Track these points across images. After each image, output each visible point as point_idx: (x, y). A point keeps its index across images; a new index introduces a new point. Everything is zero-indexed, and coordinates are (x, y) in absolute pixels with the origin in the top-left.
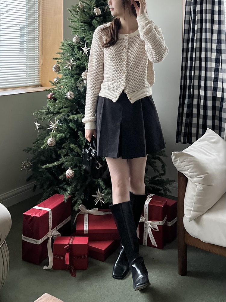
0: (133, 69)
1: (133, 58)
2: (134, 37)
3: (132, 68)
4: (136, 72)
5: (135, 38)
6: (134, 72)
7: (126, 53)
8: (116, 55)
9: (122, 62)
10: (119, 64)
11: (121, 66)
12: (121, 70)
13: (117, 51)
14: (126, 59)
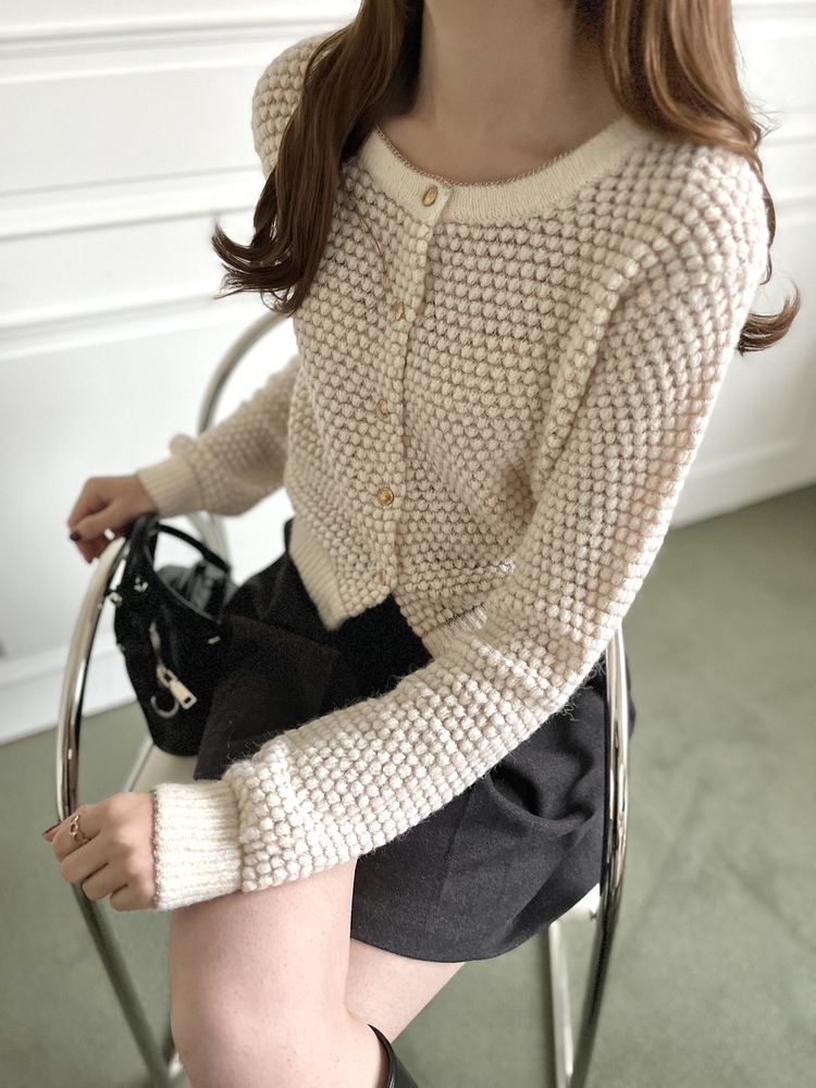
2: (491, 235)
5: (497, 240)
7: (399, 361)
8: (337, 356)
9: (371, 418)
10: (352, 425)
11: (367, 442)
12: (362, 475)
13: (348, 321)
14: (400, 408)
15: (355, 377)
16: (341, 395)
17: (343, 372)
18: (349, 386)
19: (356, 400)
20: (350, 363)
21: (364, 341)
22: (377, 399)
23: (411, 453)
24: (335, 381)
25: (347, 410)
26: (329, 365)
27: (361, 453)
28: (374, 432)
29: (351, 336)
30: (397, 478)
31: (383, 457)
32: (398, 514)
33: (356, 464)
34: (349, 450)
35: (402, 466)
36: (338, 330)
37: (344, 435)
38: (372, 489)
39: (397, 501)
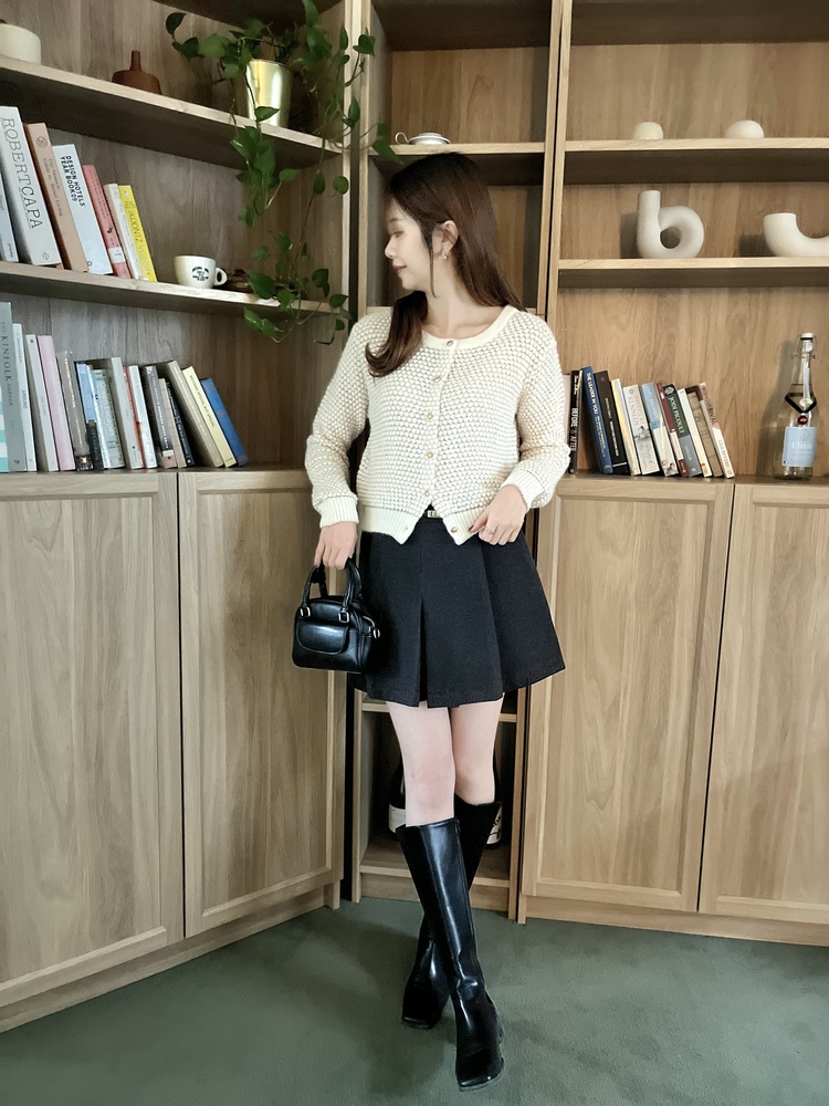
0: (456, 446)
1: (456, 411)
3: (454, 442)
4: (465, 454)
6: (460, 455)
7: (439, 394)
8: (409, 400)
9: (424, 422)
10: (416, 426)
11: (422, 432)
12: (421, 447)
13: (413, 386)
14: (438, 413)
15: (417, 407)
16: (412, 415)
17: (412, 405)
18: (414, 411)
19: (417, 416)
20: (415, 401)
21: (420, 393)
22: (426, 413)
23: (441, 433)
24: (409, 410)
25: (415, 420)
26: (406, 404)
27: (420, 437)
28: (425, 427)
29: (415, 392)
30: (435, 446)
31: (429, 437)
32: (436, 462)
33: (418, 442)
34: (416, 436)
35: (437, 441)
36: (409, 390)
37: (414, 430)
38: (425, 452)
39: (435, 456)
